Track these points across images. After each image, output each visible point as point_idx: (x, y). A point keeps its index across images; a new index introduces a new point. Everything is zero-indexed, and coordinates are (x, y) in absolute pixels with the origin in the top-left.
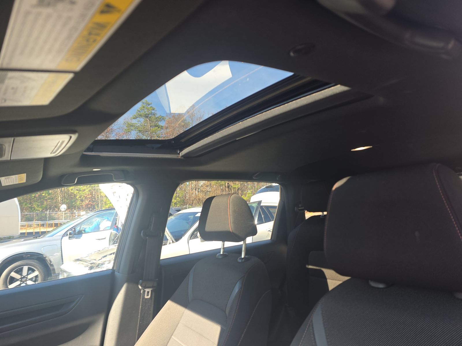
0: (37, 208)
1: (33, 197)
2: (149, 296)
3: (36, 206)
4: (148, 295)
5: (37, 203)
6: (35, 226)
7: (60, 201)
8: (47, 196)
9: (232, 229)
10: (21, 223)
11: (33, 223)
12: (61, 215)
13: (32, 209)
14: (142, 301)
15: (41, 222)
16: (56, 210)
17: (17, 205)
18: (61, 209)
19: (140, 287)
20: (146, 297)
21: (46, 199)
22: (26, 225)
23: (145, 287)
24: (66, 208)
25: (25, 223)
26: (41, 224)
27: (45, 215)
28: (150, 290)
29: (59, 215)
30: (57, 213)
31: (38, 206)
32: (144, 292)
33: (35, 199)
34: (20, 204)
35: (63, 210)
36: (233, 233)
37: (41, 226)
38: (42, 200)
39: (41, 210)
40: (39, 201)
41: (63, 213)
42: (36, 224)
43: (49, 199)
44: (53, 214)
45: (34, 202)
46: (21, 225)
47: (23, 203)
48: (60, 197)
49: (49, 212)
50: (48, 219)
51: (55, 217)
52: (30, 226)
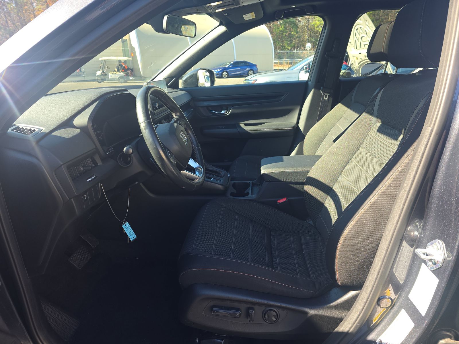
0: (287, 46)
1: (284, 36)
2: (327, 99)
3: (286, 45)
4: (325, 98)
5: (287, 42)
6: (285, 63)
7: (306, 40)
8: (295, 34)
9: (383, 50)
10: (274, 61)
11: (283, 61)
12: (306, 54)
13: (283, 48)
14: (322, 101)
15: (289, 60)
16: (302, 48)
17: (272, 44)
18: (306, 47)
19: (321, 92)
20: (324, 99)
21: (294, 37)
22: (278, 62)
23: (324, 92)
24: (311, 47)
25: (277, 61)
26: (289, 62)
27: (293, 53)
28: (328, 95)
29: (304, 54)
30: (303, 52)
31: (288, 44)
32: (324, 95)
33: (286, 37)
34: (274, 43)
35: (308, 49)
36: (384, 53)
37: (289, 64)
38: (291, 38)
39: (290, 48)
40: (289, 39)
41: (308, 52)
42: (286, 62)
43: (297, 37)
44: (300, 53)
45: (285, 41)
46: (274, 63)
47: (276, 41)
48: (306, 36)
49: (297, 51)
50: (295, 58)
51: (301, 56)
52: (281, 64)
